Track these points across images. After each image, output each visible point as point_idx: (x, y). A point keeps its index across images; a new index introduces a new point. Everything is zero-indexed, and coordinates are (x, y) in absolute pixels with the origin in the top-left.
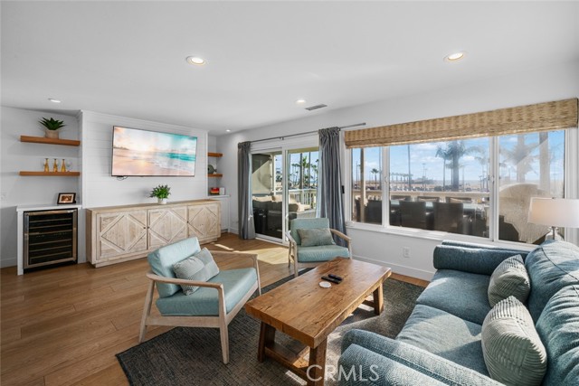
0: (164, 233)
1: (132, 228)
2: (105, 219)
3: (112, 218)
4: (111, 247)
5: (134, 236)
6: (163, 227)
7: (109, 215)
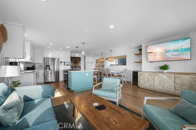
0: (161, 84)
1: (148, 79)
2: (141, 74)
3: (143, 74)
4: (142, 83)
5: (149, 82)
6: (160, 81)
7: (142, 73)
